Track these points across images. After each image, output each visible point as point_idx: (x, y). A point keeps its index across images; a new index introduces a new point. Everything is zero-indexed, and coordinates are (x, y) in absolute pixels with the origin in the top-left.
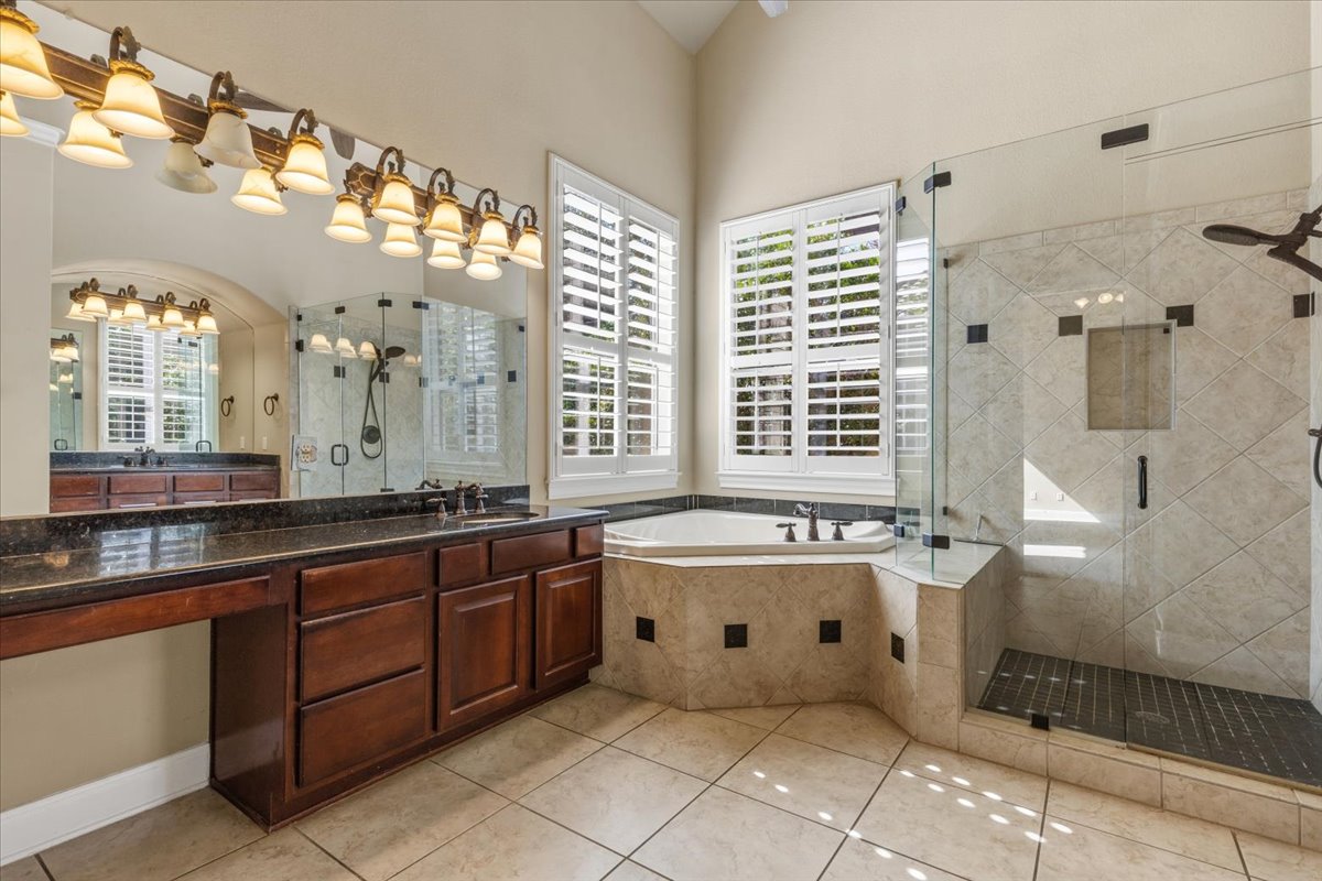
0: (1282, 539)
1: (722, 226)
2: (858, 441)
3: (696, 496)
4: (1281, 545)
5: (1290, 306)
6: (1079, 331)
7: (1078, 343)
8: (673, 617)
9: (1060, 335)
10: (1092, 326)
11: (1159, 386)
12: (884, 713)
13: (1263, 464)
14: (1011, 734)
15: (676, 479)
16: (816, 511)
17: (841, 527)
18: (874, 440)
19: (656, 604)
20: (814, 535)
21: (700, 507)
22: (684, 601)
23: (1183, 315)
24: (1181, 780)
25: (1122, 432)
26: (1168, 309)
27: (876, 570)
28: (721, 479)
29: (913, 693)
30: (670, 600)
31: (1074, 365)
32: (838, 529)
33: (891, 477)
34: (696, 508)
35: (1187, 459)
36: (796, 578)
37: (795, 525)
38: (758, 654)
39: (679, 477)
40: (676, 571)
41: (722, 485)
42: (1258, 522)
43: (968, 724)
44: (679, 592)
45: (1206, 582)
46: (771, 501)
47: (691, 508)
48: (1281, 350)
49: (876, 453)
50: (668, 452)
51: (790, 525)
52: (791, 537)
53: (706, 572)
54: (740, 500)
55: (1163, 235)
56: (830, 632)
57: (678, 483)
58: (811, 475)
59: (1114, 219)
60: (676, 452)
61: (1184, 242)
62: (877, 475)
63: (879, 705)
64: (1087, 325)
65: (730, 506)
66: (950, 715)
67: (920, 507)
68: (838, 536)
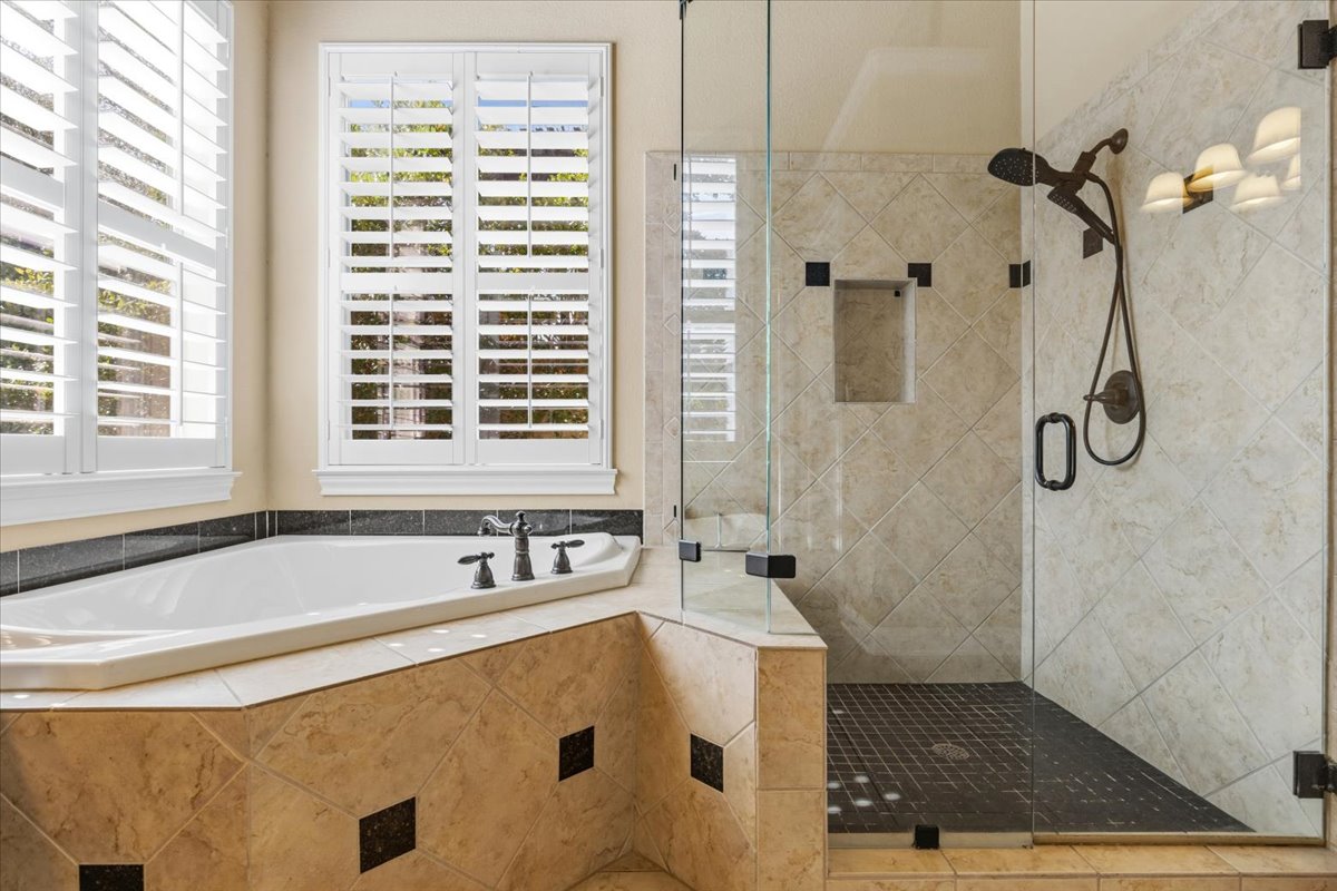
0: (1001, 518)
1: (324, 49)
2: (558, 416)
3: (272, 513)
4: (1001, 524)
5: (1007, 275)
6: (826, 283)
7: (825, 296)
8: (206, 844)
9: (807, 284)
10: (838, 278)
11: (891, 356)
12: (673, 876)
13: (987, 440)
14: (904, 877)
15: (230, 484)
16: (526, 525)
17: (568, 551)
18: (580, 416)
19: (147, 821)
20: (524, 571)
21: (282, 532)
22: (241, 797)
23: (922, 273)
24: (1120, 882)
25: (869, 405)
26: (909, 265)
27: (651, 624)
28: (322, 480)
29: (747, 847)
30: (196, 801)
31: (821, 323)
32: (562, 554)
33: (606, 466)
34: (272, 534)
35: (925, 436)
36: (517, 668)
37: (491, 555)
38: (442, 853)
39: (237, 480)
40: (213, 724)
41: (325, 491)
42: (983, 501)
43: (840, 878)
44: (225, 778)
45: (942, 572)
46: (417, 513)
47: (262, 536)
48: (1000, 321)
49: (584, 435)
50: (209, 433)
51: (484, 557)
52: (486, 580)
53: (307, 705)
54: (358, 515)
55: (906, 180)
56: (576, 753)
57: (232, 492)
58: (485, 469)
59: (861, 153)
60: (229, 435)
61: (924, 192)
62: (586, 466)
63: (661, 862)
64: (835, 275)
65: (342, 526)
66: (812, 870)
67: (643, 508)
68: (563, 566)
